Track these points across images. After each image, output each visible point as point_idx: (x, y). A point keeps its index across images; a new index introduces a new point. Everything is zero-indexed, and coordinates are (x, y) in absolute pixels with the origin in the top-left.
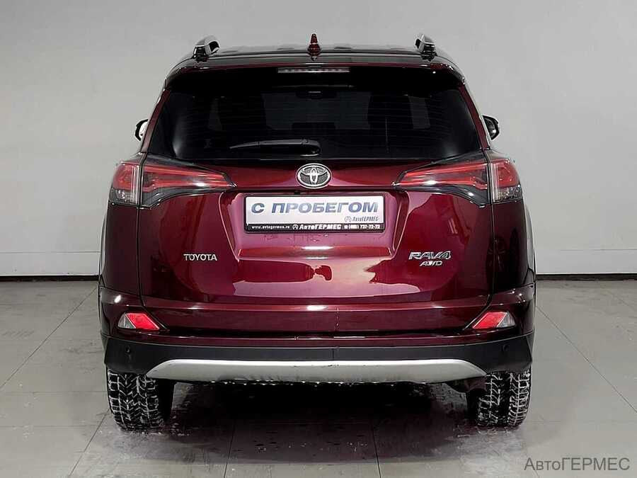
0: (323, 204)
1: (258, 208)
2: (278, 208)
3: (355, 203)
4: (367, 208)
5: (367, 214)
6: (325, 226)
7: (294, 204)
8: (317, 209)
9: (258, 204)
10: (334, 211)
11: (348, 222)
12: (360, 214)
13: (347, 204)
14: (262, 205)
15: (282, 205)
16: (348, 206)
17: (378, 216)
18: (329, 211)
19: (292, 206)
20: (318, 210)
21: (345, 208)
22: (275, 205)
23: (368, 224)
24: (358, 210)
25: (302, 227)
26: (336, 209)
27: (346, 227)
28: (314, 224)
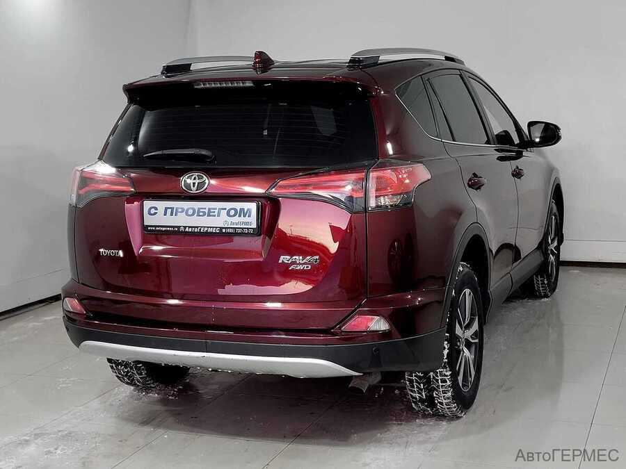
0: (205, 209)
1: (153, 211)
2: (169, 211)
3: (232, 209)
4: (242, 213)
5: (242, 219)
6: (206, 229)
7: (181, 208)
8: (199, 213)
9: (154, 207)
10: (215, 216)
11: (226, 226)
12: (236, 219)
13: (225, 209)
14: (156, 209)
15: (172, 209)
16: (226, 211)
17: (252, 222)
18: (210, 216)
19: (180, 210)
20: (201, 214)
21: (224, 213)
22: (166, 209)
23: (242, 229)
24: (235, 215)
25: (187, 229)
26: (216, 214)
27: (224, 230)
28: (197, 227)
